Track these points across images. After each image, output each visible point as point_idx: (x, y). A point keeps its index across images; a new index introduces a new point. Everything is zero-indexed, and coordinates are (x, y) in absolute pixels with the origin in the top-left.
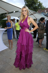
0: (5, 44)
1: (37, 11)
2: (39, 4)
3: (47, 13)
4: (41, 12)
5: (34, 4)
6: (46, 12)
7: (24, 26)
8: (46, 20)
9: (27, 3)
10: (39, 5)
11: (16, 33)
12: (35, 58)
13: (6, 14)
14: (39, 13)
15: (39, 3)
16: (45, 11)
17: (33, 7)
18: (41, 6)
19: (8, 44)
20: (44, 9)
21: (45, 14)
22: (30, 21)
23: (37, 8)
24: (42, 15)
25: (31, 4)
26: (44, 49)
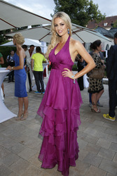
0: (8, 106)
1: (85, 24)
2: (89, 6)
3: (109, 29)
4: (94, 27)
5: (77, 8)
6: (107, 27)
7: (61, 62)
8: (108, 45)
9: (60, 4)
10: (90, 9)
11: (33, 78)
12: (82, 138)
13: (8, 31)
14: (91, 28)
15: (91, 4)
16: (106, 24)
17: (75, 14)
18: (95, 13)
19: (15, 106)
20: (103, 19)
21: (104, 31)
22: (76, 51)
23: (84, 18)
24: (99, 34)
25: (72, 8)
26: (105, 116)
